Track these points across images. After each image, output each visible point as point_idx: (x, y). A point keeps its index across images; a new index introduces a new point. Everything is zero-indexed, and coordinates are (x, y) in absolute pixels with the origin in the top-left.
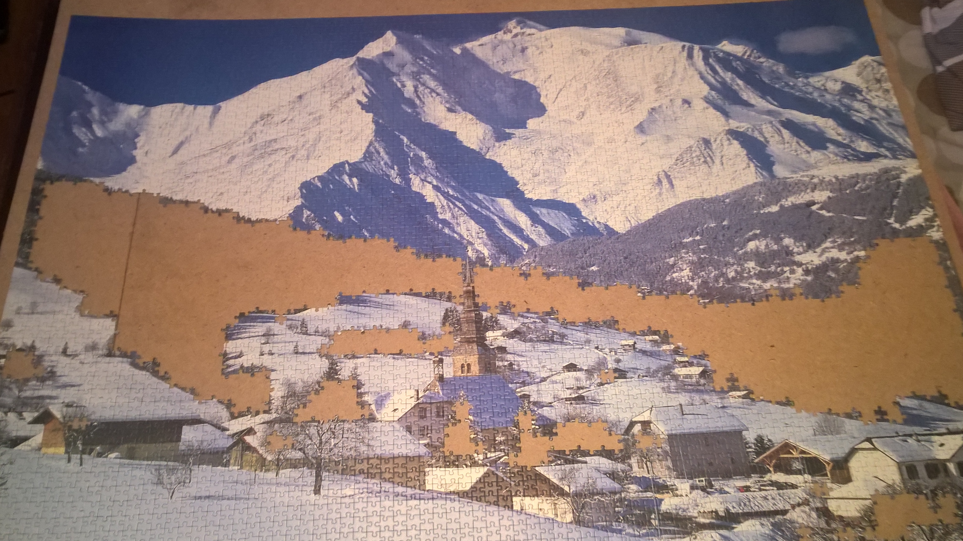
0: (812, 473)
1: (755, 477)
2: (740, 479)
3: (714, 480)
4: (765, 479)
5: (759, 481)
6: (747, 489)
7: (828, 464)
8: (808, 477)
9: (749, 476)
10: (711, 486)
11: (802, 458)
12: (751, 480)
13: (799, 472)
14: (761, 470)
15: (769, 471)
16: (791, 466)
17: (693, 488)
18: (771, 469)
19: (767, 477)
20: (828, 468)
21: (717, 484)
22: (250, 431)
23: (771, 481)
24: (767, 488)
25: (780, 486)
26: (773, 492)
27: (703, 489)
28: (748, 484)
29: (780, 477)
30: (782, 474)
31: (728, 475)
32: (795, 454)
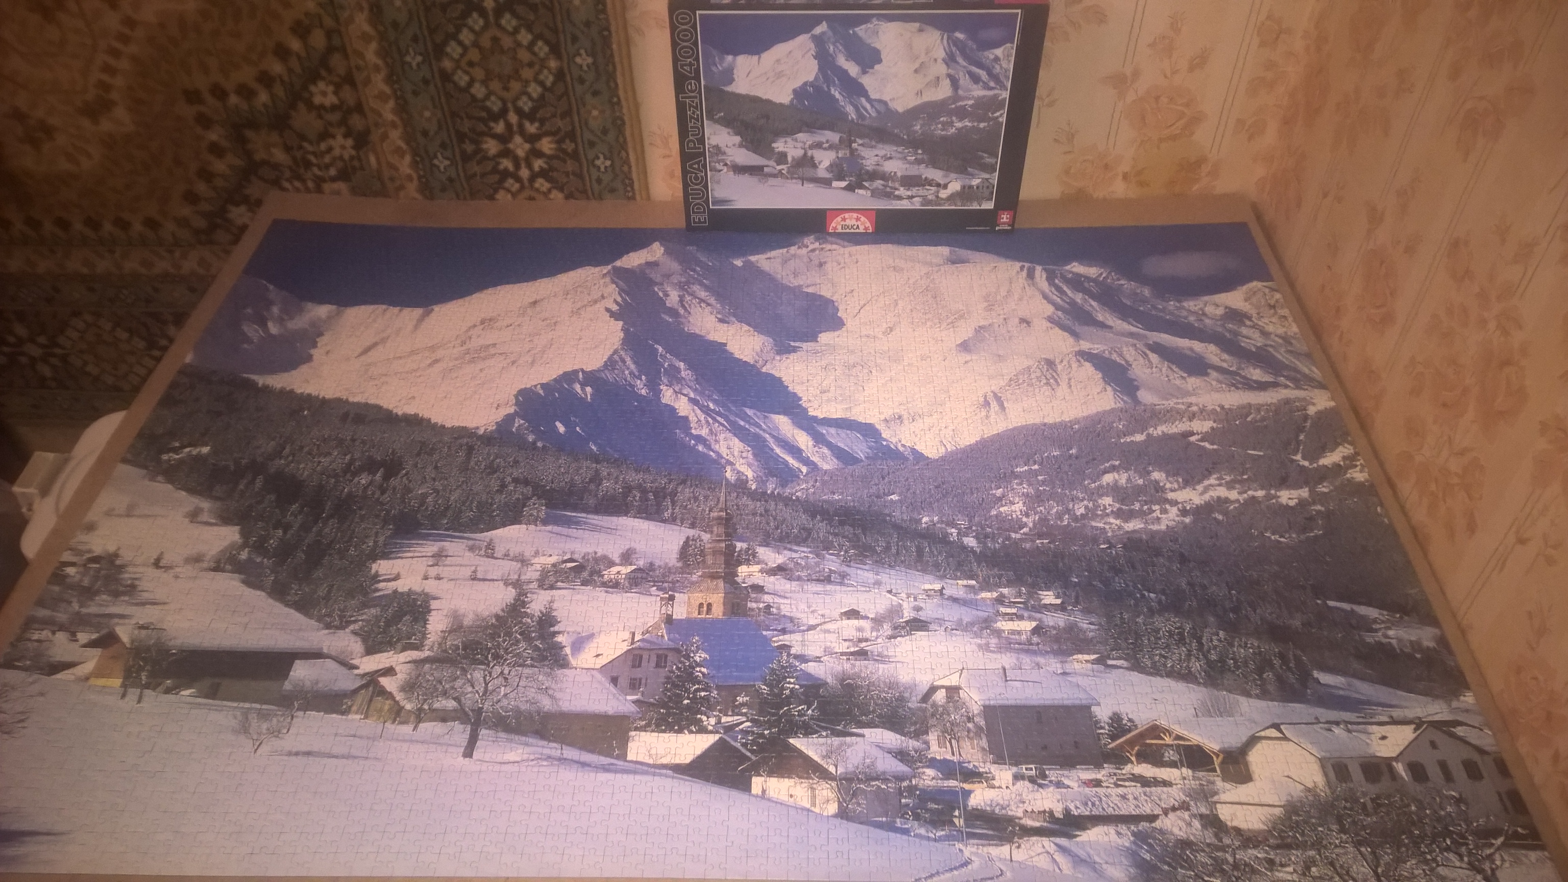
0: (1191, 766)
1: (1108, 768)
2: (1088, 769)
3: (1049, 769)
4: (1124, 772)
5: (1115, 774)
6: (1097, 783)
7: (1218, 756)
8: (1186, 772)
9: (1098, 766)
10: (1044, 777)
11: (1178, 746)
12: (1103, 772)
13: (1173, 765)
14: (1117, 758)
15: (1132, 762)
16: (1163, 755)
17: (1017, 777)
18: (1133, 759)
19: (1128, 768)
20: (1217, 762)
21: (1053, 774)
22: (389, 671)
23: (1133, 775)
24: (1127, 784)
25: (1145, 782)
26: (1135, 789)
27: (1032, 780)
28: (1099, 776)
29: (1146, 770)
30: (1150, 766)
31: (1068, 762)
32: (1168, 740)
